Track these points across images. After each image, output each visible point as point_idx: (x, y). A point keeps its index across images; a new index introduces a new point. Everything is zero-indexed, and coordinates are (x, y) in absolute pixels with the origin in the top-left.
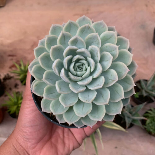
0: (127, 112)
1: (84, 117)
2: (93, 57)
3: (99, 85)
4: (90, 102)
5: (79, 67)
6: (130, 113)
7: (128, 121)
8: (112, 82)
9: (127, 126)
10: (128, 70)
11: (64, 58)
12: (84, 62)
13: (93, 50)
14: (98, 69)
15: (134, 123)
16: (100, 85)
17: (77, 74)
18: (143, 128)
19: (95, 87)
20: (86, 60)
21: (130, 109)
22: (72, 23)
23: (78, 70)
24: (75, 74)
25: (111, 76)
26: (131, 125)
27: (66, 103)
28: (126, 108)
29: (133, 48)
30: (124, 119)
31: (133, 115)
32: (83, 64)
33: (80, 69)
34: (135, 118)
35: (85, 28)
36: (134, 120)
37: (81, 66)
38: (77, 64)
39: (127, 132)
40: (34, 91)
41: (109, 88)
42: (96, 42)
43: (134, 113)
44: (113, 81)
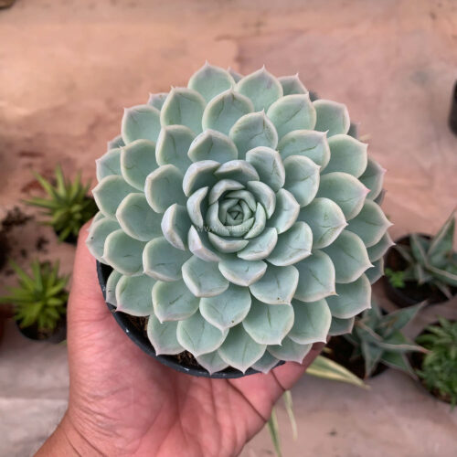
0: (367, 329)
1: (280, 343)
2: (264, 178)
3: (300, 250)
4: (288, 302)
5: (230, 211)
6: (378, 331)
7: (371, 357)
8: (332, 234)
9: (369, 369)
10: (365, 190)
11: (187, 198)
12: (245, 195)
13: (260, 159)
14: (286, 206)
15: (387, 363)
16: (305, 250)
17: (231, 233)
18: (416, 378)
19: (291, 257)
20: (247, 188)
21: (378, 322)
22: (180, 94)
23: (231, 220)
24: (228, 234)
25: (326, 216)
26: (380, 368)
27: (222, 318)
28: (366, 318)
29: (359, 123)
30: (360, 350)
31: (387, 339)
32: (240, 202)
33: (235, 215)
34: (391, 346)
35: (222, 102)
36: (387, 354)
37: (237, 208)
38: (226, 206)
39: (368, 387)
40: (122, 306)
41: (327, 250)
42: (263, 135)
43: (389, 331)
44: (336, 229)
